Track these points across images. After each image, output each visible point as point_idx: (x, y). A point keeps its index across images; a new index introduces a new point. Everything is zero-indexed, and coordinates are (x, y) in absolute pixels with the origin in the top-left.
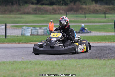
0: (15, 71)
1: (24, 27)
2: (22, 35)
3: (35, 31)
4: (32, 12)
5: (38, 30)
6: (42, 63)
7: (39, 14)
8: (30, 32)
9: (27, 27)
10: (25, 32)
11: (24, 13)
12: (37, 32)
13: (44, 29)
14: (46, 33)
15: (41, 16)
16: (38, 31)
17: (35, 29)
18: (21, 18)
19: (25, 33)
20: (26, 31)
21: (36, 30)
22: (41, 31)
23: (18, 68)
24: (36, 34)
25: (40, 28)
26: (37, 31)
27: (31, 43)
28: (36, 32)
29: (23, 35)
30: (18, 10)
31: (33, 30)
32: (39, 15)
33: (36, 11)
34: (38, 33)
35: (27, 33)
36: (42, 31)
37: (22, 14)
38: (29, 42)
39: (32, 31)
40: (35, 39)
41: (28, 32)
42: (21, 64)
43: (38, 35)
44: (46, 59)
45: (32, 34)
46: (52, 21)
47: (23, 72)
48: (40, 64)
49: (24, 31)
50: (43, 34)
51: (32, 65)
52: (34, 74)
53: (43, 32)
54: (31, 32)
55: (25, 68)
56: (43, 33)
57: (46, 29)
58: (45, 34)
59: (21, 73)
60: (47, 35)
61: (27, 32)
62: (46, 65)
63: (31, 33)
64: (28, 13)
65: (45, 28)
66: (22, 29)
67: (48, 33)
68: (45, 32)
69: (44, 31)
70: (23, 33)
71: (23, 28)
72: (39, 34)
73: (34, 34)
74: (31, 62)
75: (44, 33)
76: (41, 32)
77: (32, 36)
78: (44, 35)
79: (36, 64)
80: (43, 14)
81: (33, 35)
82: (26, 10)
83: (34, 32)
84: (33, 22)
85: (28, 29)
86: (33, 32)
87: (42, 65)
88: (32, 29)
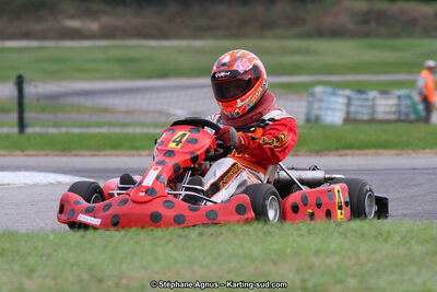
0: (275, 263)
1: (318, 89)
2: (308, 120)
3: (361, 106)
4: (351, 26)
5: (374, 99)
6: (389, 232)
7: (378, 35)
8: (340, 110)
9: (329, 89)
10: (320, 108)
11: (320, 33)
12: (369, 111)
13: (399, 97)
14: (407, 114)
15: (390, 42)
16: (373, 106)
17: (364, 96)
18: (306, 52)
19: (322, 113)
20: (324, 105)
21: (367, 100)
22: (385, 105)
23: (289, 251)
24: (365, 117)
25: (384, 93)
26: (370, 103)
27: (346, 155)
28: (365, 111)
29: (313, 120)
30: (294, 22)
31: (355, 102)
32: (380, 42)
33: (366, 22)
34: (374, 112)
35: (330, 113)
36: (391, 106)
37: (309, 36)
38: (337, 149)
39: (348, 105)
40: (362, 137)
41: (334, 110)
42: (302, 236)
43: (373, 121)
44: (405, 215)
45: (352, 116)
46: (431, 63)
47: (310, 267)
48: (381, 234)
49: (316, 105)
50: (393, 117)
51: (346, 237)
52: (354, 276)
53: (394, 109)
54: (344, 108)
55: (317, 253)
56: (394, 113)
57: (409, 97)
58: (403, 117)
59: (299, 270)
60: (411, 122)
61: (327, 109)
62: (404, 238)
63: (348, 113)
64: (337, 33)
65: (402, 92)
66: (311, 99)
67: (416, 112)
68: (403, 109)
69: (398, 105)
70: (315, 113)
71: (312, 95)
72: (380, 116)
73: (359, 117)
74: (341, 230)
75: (399, 112)
76: (387, 109)
77: (348, 127)
78: (398, 121)
79: (363, 235)
80: (397, 36)
81: (355, 121)
82: (328, 21)
83: (360, 109)
84: (355, 69)
85: (333, 99)
86: (353, 109)
87: (386, 241)
88: (349, 99)
